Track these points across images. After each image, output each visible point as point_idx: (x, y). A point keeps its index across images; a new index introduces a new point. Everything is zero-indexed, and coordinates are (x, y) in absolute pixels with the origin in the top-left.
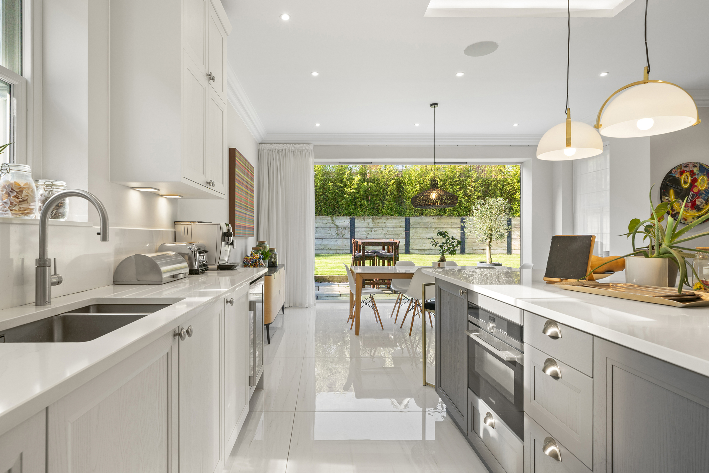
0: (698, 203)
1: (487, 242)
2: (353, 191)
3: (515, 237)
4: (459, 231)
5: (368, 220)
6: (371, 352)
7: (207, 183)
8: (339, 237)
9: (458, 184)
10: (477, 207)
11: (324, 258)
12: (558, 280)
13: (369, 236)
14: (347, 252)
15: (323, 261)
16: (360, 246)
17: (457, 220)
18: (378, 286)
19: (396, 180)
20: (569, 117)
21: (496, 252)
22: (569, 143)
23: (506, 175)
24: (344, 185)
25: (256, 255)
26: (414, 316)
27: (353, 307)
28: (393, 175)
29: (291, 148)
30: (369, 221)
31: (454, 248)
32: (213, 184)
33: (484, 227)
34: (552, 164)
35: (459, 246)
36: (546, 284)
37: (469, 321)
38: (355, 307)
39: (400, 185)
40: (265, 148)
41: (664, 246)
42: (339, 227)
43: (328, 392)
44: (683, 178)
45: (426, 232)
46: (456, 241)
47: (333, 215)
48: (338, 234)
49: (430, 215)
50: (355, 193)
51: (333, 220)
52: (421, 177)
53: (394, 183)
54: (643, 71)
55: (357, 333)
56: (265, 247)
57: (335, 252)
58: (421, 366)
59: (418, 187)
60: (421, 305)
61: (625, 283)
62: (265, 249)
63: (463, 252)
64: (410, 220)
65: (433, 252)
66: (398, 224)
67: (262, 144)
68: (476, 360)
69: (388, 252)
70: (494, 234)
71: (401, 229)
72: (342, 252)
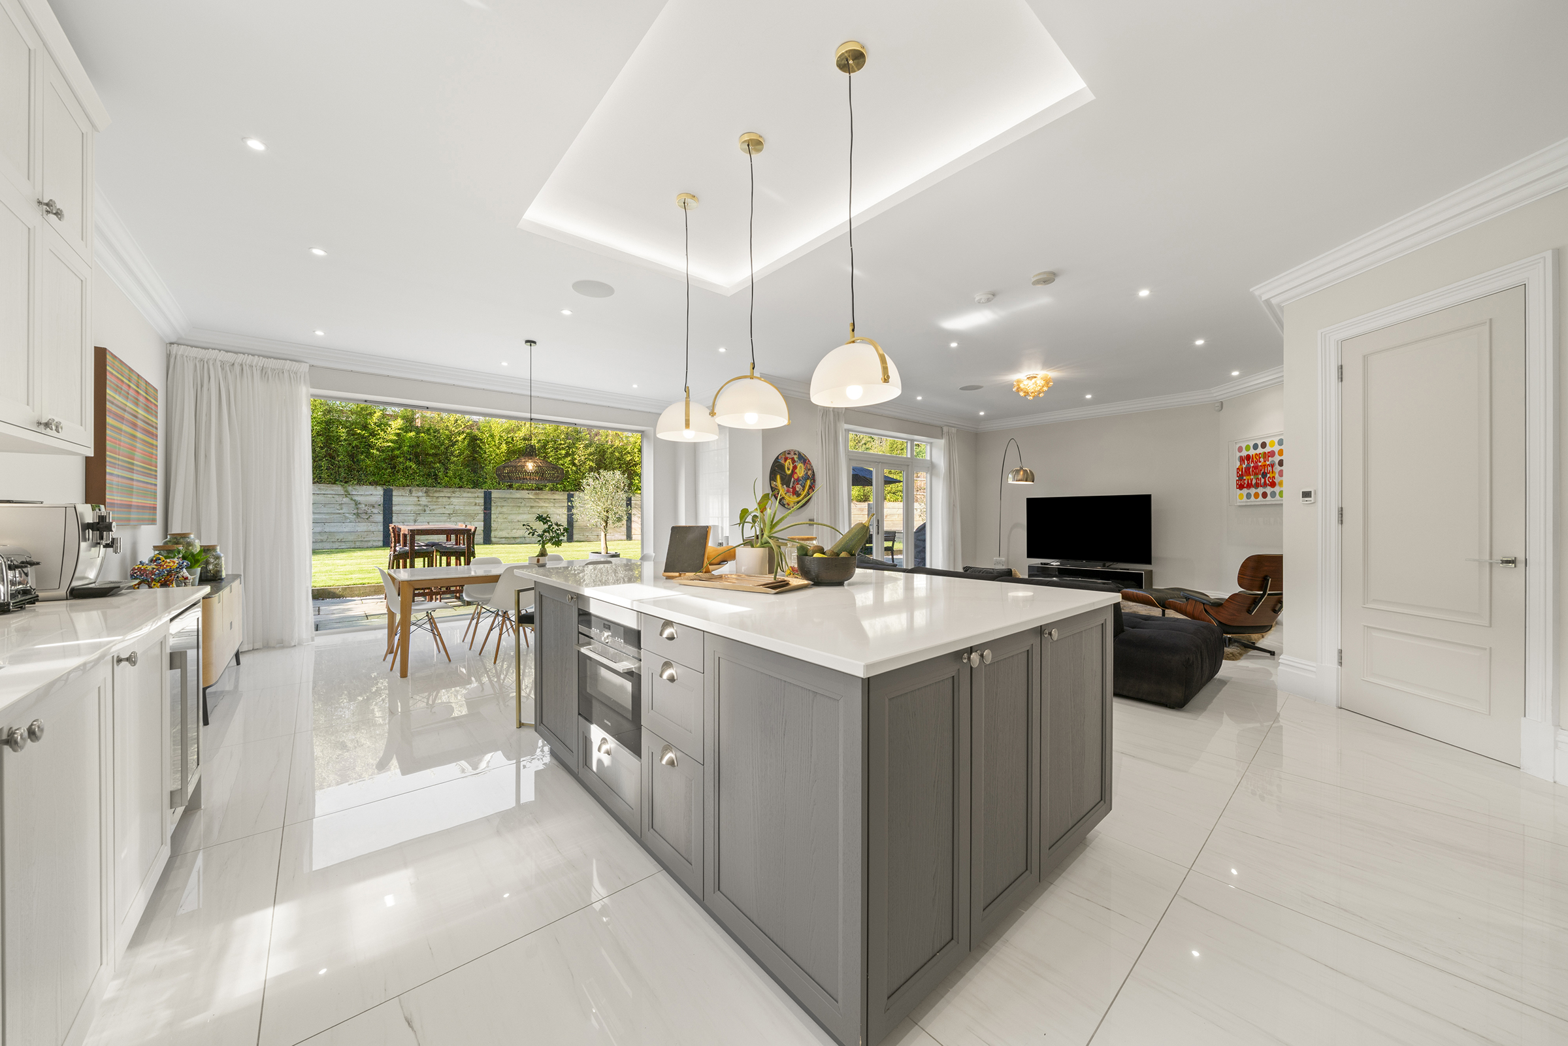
0: (797, 489)
1: (602, 527)
2: (390, 444)
3: (636, 519)
4: (566, 512)
5: (419, 492)
6: (428, 699)
7: (39, 424)
8: (360, 520)
9: (563, 449)
10: (589, 482)
11: (329, 556)
12: (677, 574)
13: (420, 519)
14: (377, 544)
15: (326, 562)
16: (405, 536)
17: (562, 496)
18: (438, 597)
19: (467, 434)
20: (688, 396)
21: (613, 538)
22: (687, 425)
23: (625, 442)
24: (371, 434)
25: (168, 560)
26: (501, 635)
27: (394, 634)
28: (463, 426)
29: (255, 363)
30: (420, 494)
31: (558, 538)
32: (57, 427)
33: (598, 507)
34: (674, 445)
35: (565, 534)
36: (665, 580)
37: (579, 633)
38: (398, 635)
39: (474, 442)
40: (186, 354)
41: (765, 536)
42: (360, 503)
43: (338, 784)
44: (786, 464)
45: (517, 512)
46: (561, 527)
47: (346, 482)
48: (358, 515)
49: (523, 489)
50: (393, 450)
51: (346, 491)
52: (508, 433)
53: (464, 439)
54: (749, 367)
55: (404, 674)
56: (189, 544)
57: (348, 545)
58: (514, 703)
59: (504, 447)
60: (513, 618)
61: (735, 573)
62: (190, 548)
63: (570, 539)
64: (492, 494)
65: (528, 540)
66: (472, 500)
67: (178, 344)
68: (588, 680)
69: (456, 544)
70: (610, 516)
71: (477, 507)
72: (366, 545)
